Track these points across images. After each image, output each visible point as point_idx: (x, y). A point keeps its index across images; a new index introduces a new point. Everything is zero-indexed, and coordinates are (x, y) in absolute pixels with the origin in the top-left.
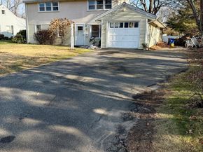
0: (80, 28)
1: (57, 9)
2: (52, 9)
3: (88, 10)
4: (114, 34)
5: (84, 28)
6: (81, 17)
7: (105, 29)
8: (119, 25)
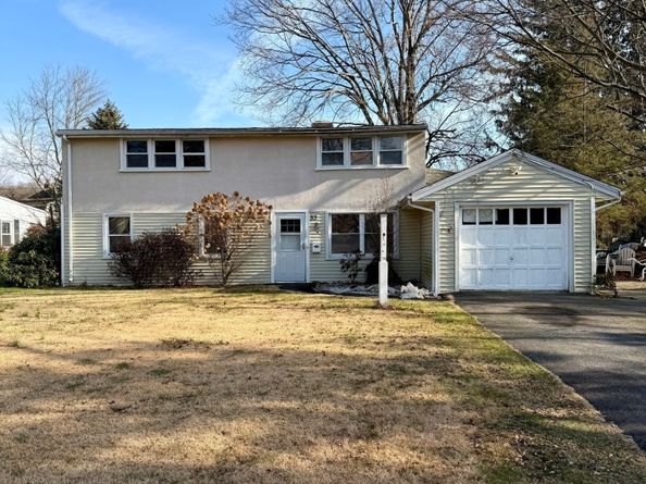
0: (291, 226)
1: (200, 162)
2: (180, 161)
3: (319, 166)
4: (479, 245)
5: (306, 226)
6: (292, 188)
7: (450, 230)
8: (494, 218)
